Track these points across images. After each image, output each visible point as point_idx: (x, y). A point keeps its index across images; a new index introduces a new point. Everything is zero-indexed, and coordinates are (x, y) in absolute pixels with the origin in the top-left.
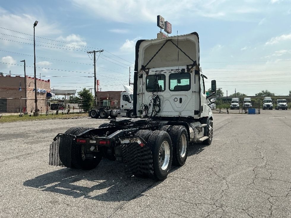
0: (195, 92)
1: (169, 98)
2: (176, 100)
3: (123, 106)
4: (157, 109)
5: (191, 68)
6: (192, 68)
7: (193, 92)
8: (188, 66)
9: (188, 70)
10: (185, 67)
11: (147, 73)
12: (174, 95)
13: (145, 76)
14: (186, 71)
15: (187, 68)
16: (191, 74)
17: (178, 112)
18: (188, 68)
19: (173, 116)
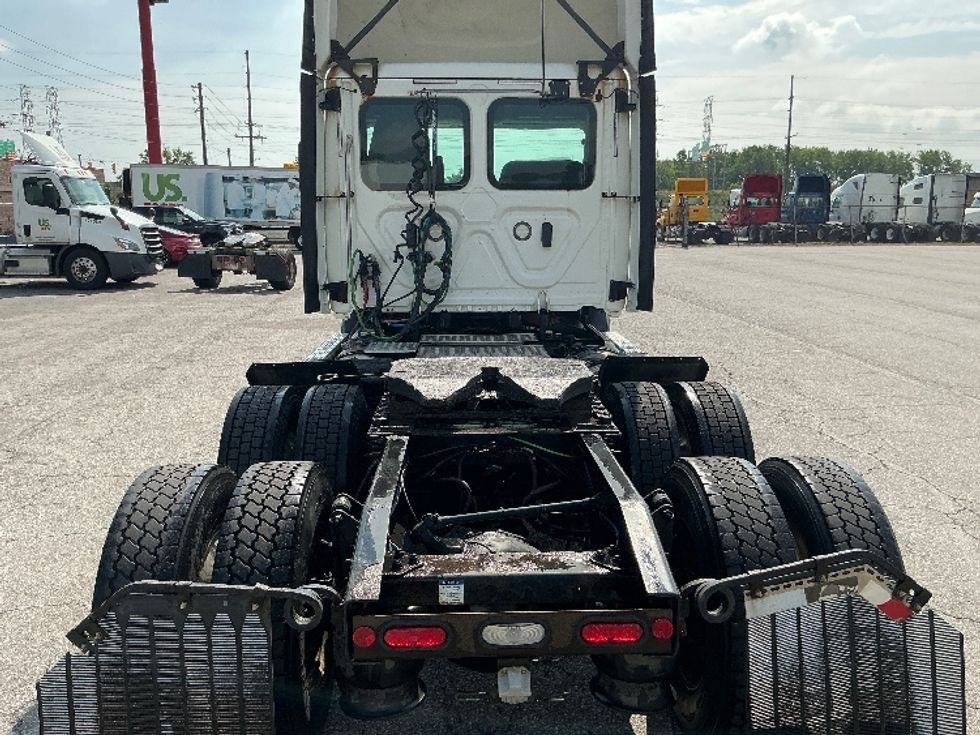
0: (614, 196)
1: (489, 223)
2: (522, 231)
3: (27, 230)
4: (433, 276)
5: (597, 81)
6: (603, 77)
7: (604, 195)
8: (583, 66)
9: (587, 85)
10: (568, 72)
11: (368, 86)
12: (512, 209)
13: (352, 102)
14: (574, 92)
15: (579, 80)
16: (599, 107)
17: (534, 288)
18: (583, 76)
19: (509, 309)
